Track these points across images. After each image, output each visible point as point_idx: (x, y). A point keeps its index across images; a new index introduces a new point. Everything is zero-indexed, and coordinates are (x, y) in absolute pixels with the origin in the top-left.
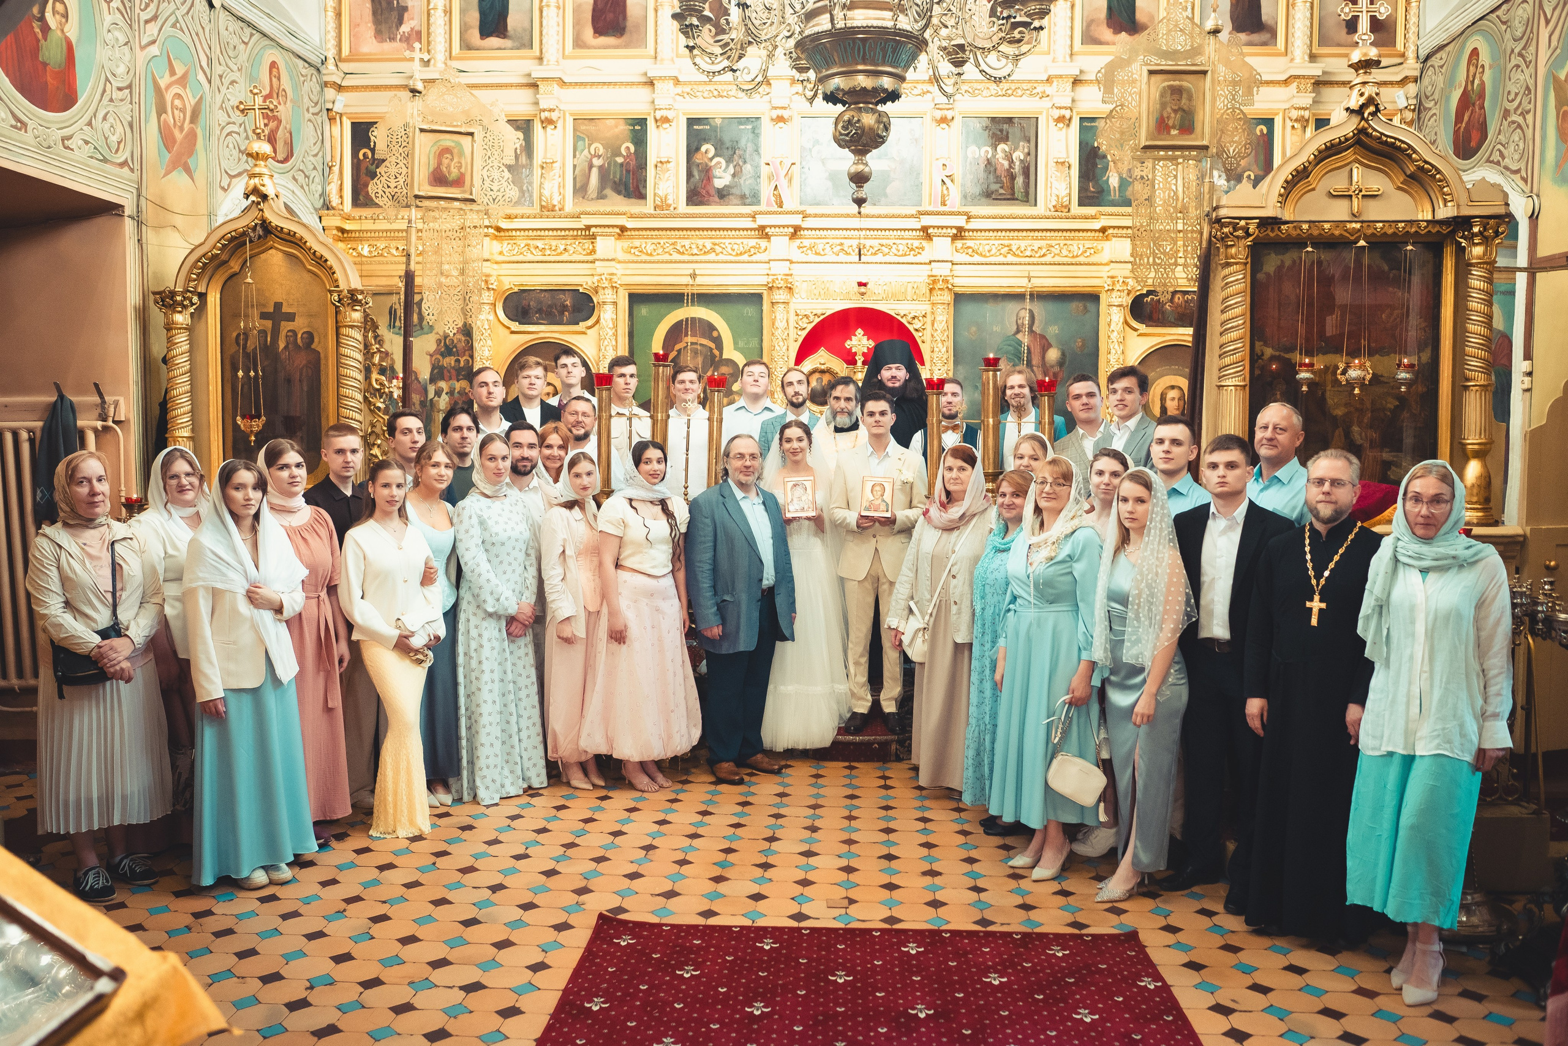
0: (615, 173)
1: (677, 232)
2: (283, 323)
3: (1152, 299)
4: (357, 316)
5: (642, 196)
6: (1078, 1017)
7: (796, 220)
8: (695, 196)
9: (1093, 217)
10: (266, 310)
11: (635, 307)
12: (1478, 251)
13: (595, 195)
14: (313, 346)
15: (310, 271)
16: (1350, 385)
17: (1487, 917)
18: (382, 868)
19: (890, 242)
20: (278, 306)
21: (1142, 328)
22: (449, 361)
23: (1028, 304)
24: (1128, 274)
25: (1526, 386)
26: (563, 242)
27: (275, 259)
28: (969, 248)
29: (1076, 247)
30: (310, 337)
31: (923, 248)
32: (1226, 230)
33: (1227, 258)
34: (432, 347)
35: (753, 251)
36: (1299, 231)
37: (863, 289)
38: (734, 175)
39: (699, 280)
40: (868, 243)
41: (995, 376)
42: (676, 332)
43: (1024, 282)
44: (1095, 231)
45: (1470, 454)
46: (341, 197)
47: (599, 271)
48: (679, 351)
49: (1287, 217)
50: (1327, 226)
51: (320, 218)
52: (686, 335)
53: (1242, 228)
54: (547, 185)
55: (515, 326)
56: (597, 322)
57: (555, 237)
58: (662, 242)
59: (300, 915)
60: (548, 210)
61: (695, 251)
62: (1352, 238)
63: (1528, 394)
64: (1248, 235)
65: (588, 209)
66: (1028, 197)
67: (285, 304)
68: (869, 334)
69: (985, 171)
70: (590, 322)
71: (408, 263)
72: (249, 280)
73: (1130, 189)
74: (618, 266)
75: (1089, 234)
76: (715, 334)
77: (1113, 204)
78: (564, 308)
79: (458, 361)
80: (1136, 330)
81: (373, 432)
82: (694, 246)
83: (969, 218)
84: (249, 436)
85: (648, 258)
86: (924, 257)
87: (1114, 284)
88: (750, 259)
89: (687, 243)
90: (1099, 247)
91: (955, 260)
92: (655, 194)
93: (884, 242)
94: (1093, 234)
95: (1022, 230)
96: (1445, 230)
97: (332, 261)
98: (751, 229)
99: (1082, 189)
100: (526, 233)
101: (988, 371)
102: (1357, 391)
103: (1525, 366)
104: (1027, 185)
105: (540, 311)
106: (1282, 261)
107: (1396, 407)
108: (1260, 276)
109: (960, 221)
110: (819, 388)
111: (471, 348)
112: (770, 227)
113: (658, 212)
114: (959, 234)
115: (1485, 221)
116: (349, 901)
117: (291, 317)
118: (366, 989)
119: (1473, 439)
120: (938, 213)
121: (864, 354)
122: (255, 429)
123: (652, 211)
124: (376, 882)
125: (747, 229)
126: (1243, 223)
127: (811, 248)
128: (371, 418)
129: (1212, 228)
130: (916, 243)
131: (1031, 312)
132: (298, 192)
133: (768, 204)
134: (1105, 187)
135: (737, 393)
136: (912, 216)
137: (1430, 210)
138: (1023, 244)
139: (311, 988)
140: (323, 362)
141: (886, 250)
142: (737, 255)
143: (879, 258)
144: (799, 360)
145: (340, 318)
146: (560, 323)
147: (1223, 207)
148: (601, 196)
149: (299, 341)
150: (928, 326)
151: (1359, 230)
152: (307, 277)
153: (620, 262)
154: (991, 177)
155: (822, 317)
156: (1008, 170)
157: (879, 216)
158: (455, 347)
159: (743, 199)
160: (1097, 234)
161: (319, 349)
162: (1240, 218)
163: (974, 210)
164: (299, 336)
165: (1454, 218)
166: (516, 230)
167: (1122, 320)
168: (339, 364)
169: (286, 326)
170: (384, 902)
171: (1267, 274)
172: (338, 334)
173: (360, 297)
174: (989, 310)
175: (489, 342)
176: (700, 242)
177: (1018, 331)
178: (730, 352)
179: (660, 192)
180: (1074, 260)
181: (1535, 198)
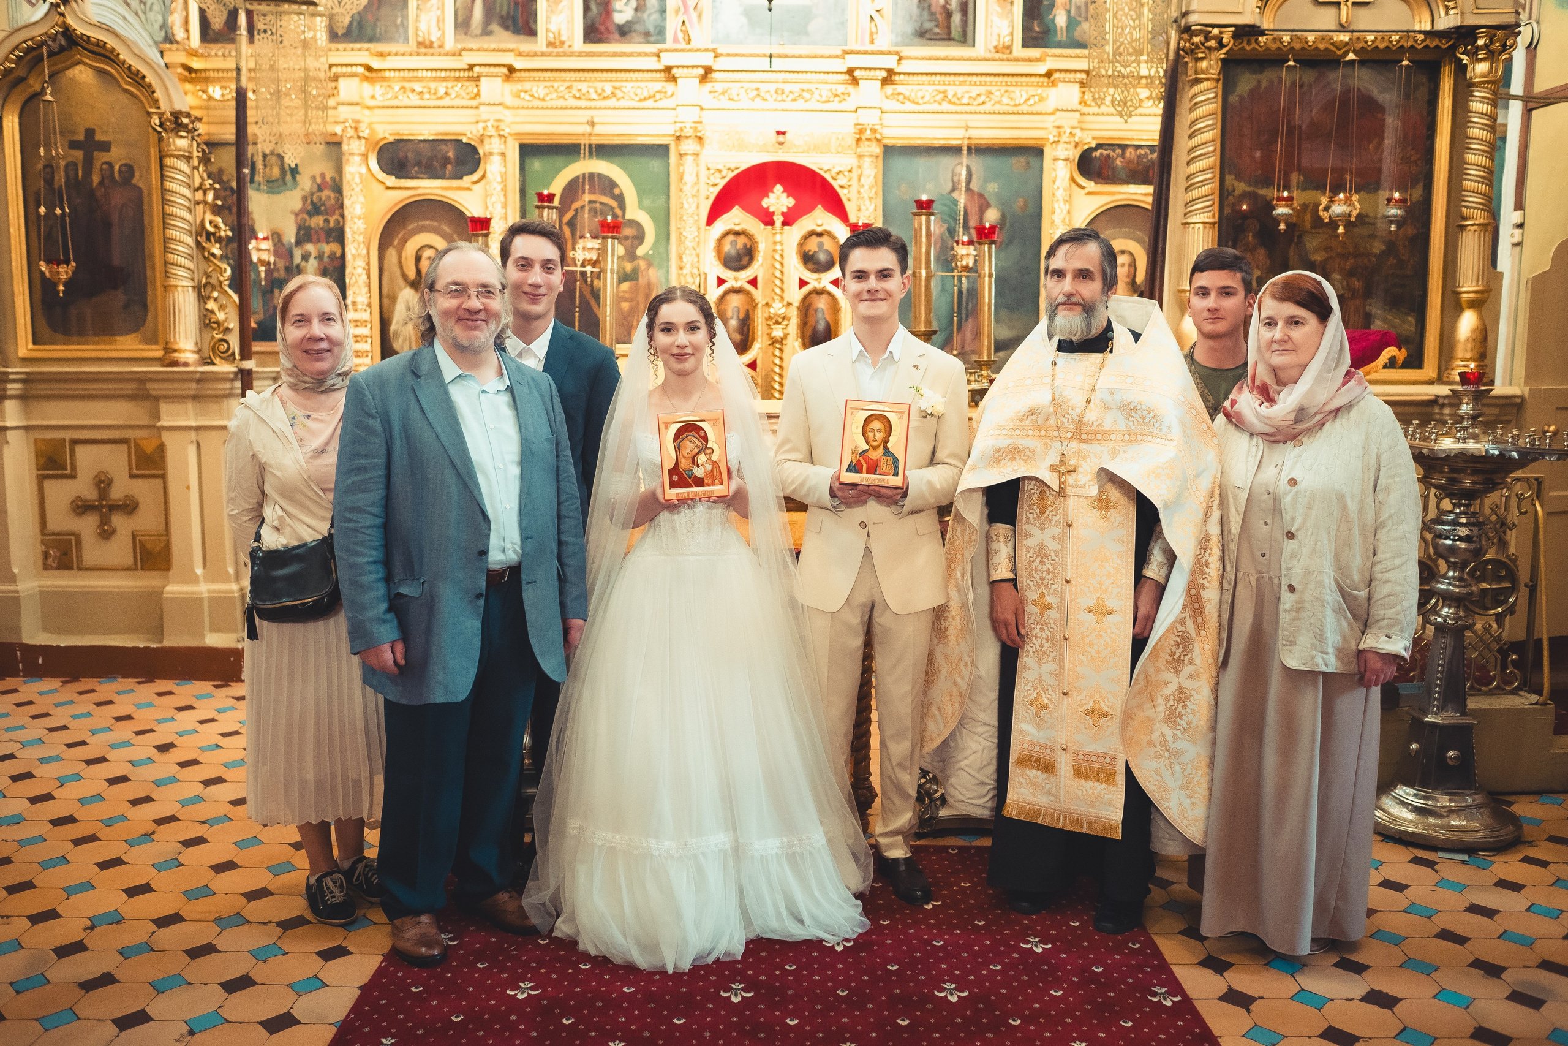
0: (501, 5)
1: (572, 74)
2: (96, 154)
3: (1102, 154)
4: (181, 143)
5: (532, 33)
6: (1028, 946)
7: (707, 59)
8: (594, 32)
9: (1038, 60)
10: (75, 138)
11: (527, 161)
12: (1482, 68)
13: (479, 31)
14: (134, 181)
15: (126, 91)
16: (1333, 224)
17: (1489, 821)
18: (207, 783)
19: (812, 87)
20: (90, 133)
21: (1090, 185)
22: (317, 221)
23: (965, 159)
24: (1076, 124)
25: (1516, 240)
26: (444, 84)
27: (82, 74)
28: (899, 94)
29: (1020, 94)
30: (128, 170)
31: (849, 94)
32: (1196, 39)
33: (1196, 73)
34: (297, 205)
35: (658, 96)
36: (1278, 44)
37: (781, 138)
38: (636, 10)
39: (598, 129)
40: (787, 88)
41: (928, 222)
42: (573, 189)
43: (961, 133)
44: (1040, 75)
45: (1464, 305)
46: (187, 31)
47: (484, 117)
48: (576, 210)
49: (1266, 25)
50: (1311, 38)
51: (162, 53)
52: (584, 192)
53: (1215, 38)
54: (423, 17)
55: (391, 181)
56: (484, 176)
57: (435, 79)
58: (556, 85)
59: (98, 839)
60: (426, 46)
61: (594, 96)
62: (1340, 53)
63: (1518, 249)
64: (1221, 45)
65: (470, 45)
66: (966, 37)
67: (97, 131)
68: (789, 191)
69: (918, 7)
70: (475, 176)
71: (238, 79)
72: (49, 98)
73: (1078, 29)
74: (507, 112)
75: (1033, 79)
76: (617, 191)
77: (1060, 45)
78: (446, 161)
79: (327, 221)
80: (1083, 188)
81: (207, 284)
82: (592, 91)
83: (900, 59)
84: (56, 285)
85: (540, 104)
86: (850, 104)
87: (1060, 135)
88: (656, 105)
89: (584, 86)
90: (1044, 95)
91: (885, 109)
92: (548, 30)
93: (805, 86)
94: (1037, 79)
95: (959, 74)
96: (1445, 44)
97: (150, 79)
98: (657, 71)
99: (1026, 29)
100: (402, 74)
101: (920, 214)
102: (1341, 230)
103: (1516, 217)
104: (965, 23)
105: (418, 163)
106: (1259, 82)
107: (1382, 252)
108: (1233, 99)
109: (891, 62)
110: (733, 252)
111: (342, 206)
112: (678, 67)
113: (550, 49)
114: (888, 80)
115: (1492, 31)
116: (160, 822)
117: (105, 147)
118: (159, 927)
119: (1468, 287)
120: (866, 53)
121: (783, 214)
122: (63, 277)
123: (544, 49)
124: (199, 799)
125: (652, 71)
126: (1216, 31)
127: (723, 93)
128: (206, 267)
129: (1181, 39)
130: (841, 89)
131: (968, 167)
132: (131, 17)
133: (676, 40)
134: (1052, 28)
135: (642, 258)
136: (837, 57)
137: (1429, 20)
138: (960, 90)
139: (92, 928)
140: (146, 200)
141: (806, 95)
142: (641, 100)
143: (800, 104)
144: (710, 222)
145: (164, 145)
146: (443, 177)
147: (1194, 12)
148: (486, 32)
149: (116, 175)
150: (854, 182)
151: (1347, 44)
152: (123, 98)
153: (508, 108)
154: (926, 15)
155: (736, 172)
156: (944, 7)
157: (800, 56)
158: (323, 204)
159: (647, 36)
160: (1042, 79)
161: (141, 185)
162: (1213, 26)
163: (906, 51)
164: (117, 168)
165: (1458, 28)
166: (390, 70)
167: (1068, 175)
168: (164, 201)
169: (100, 158)
170: (203, 822)
171: (1241, 97)
172: (162, 166)
173: (185, 121)
174: (922, 164)
175: (362, 199)
176: (599, 85)
177: (954, 189)
178: (634, 212)
179: (553, 27)
180: (1015, 109)
181: (1535, 25)
